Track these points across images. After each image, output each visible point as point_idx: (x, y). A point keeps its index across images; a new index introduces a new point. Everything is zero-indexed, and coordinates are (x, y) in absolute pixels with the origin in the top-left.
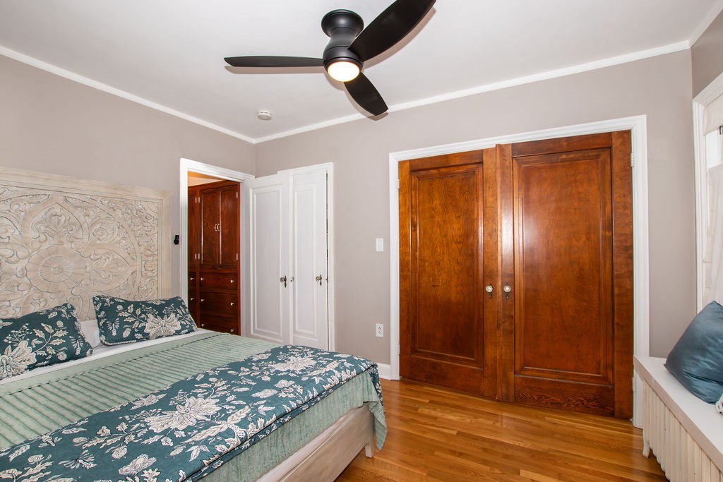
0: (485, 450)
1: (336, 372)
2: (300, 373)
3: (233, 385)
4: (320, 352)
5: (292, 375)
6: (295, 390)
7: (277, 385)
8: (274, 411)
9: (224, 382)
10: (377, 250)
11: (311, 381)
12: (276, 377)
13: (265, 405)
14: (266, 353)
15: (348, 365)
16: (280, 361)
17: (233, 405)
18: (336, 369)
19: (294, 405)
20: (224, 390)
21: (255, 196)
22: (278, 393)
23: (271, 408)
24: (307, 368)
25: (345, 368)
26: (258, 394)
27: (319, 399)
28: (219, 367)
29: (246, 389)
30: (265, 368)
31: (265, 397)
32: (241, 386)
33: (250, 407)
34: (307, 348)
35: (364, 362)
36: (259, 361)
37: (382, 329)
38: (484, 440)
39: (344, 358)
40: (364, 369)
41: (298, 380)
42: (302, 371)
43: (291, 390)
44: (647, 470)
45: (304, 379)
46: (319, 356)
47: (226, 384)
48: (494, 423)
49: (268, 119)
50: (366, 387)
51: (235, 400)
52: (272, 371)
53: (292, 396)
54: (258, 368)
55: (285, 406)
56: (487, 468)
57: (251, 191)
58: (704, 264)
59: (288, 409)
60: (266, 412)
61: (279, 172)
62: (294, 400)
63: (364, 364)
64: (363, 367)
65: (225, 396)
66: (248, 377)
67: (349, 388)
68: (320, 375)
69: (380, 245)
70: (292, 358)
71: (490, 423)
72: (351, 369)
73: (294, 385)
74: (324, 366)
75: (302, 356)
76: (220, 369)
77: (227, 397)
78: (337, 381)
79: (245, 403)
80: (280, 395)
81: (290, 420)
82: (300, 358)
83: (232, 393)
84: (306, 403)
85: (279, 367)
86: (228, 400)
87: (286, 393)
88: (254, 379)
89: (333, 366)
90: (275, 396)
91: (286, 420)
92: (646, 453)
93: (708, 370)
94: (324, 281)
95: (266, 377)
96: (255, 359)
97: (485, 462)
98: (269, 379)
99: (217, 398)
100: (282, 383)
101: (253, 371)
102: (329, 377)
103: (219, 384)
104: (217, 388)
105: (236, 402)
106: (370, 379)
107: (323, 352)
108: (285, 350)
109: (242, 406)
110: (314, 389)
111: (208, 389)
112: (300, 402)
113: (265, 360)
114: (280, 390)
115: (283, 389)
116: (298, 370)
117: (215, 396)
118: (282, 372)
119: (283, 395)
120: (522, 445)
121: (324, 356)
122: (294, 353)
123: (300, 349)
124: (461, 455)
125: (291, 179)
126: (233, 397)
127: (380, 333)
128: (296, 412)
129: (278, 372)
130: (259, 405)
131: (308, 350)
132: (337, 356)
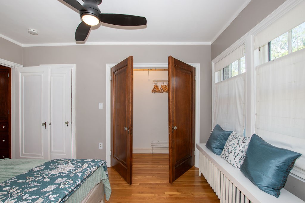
0: (151, 188)
1: (88, 169)
2: (68, 173)
3: (24, 188)
4: (75, 160)
5: (63, 175)
6: (69, 182)
7: (56, 182)
8: (59, 196)
9: (16, 188)
10: (100, 108)
11: (76, 176)
12: (53, 178)
13: (53, 194)
14: (41, 166)
15: (93, 164)
16: (52, 169)
17: (29, 200)
18: (88, 167)
19: (70, 190)
20: (18, 193)
21: (23, 77)
22: (59, 186)
23: (57, 195)
24: (71, 170)
25: (92, 166)
26: (45, 190)
27: (81, 184)
28: (9, 180)
29: (35, 189)
30: (44, 174)
31: (50, 190)
32: (31, 188)
33: (42, 198)
34: (67, 159)
35: (100, 161)
36: (39, 171)
37: (102, 145)
38: (150, 184)
39: (90, 161)
40: (100, 165)
41: (68, 176)
42: (68, 171)
43: (66, 183)
44: (200, 181)
45: (72, 175)
46: (75, 162)
47: (19, 189)
48: (152, 177)
49: (36, 34)
50: (101, 173)
51: (29, 196)
52: (50, 175)
53: (67, 186)
54: (39, 175)
55: (65, 192)
56: (153, 195)
57: (20, 74)
58: (214, 113)
59: (67, 193)
60: (54, 198)
61: (40, 65)
62: (69, 188)
63: (100, 162)
64: (100, 164)
65: (21, 196)
66: (34, 181)
67: (94, 175)
68: (80, 172)
69: (101, 106)
70: (59, 166)
71: (151, 177)
72: (95, 166)
73: (67, 179)
74: (81, 167)
75: (66, 164)
76: (11, 181)
77: (23, 196)
78: (89, 173)
79: (37, 197)
80: (60, 187)
81: (68, 199)
82: (64, 165)
83: (26, 193)
84: (76, 188)
85: (53, 172)
86: (24, 198)
87: (64, 185)
88: (39, 181)
89: (85, 166)
90: (58, 188)
91: (66, 199)
92: (200, 175)
93: (218, 145)
94: (70, 124)
95: (46, 179)
96: (35, 170)
97: (152, 193)
98: (49, 180)
99: (15, 199)
100: (59, 180)
101: (36, 177)
102: (85, 172)
103: (13, 190)
104: (12, 193)
105: (31, 198)
106: (103, 169)
107: (77, 160)
108: (53, 162)
109: (37, 199)
110: (79, 180)
111: (4, 195)
112: (73, 188)
113: (43, 170)
114: (59, 184)
115: (61, 183)
116: (66, 171)
117: (13, 198)
118: (56, 174)
119: (63, 186)
120: (163, 182)
121: (79, 162)
122: (60, 163)
123: (63, 161)
124: (142, 193)
125: (49, 70)
126: (27, 195)
127: (101, 147)
128: (71, 193)
129: (53, 175)
130: (49, 195)
131: (68, 160)
132: (86, 161)
